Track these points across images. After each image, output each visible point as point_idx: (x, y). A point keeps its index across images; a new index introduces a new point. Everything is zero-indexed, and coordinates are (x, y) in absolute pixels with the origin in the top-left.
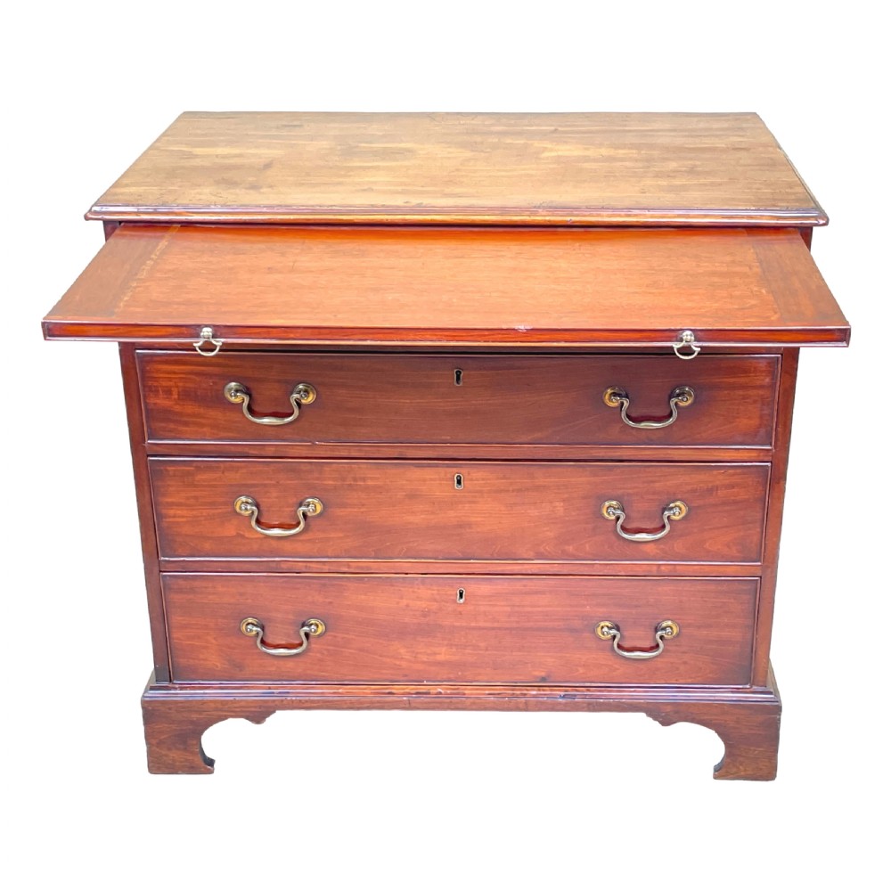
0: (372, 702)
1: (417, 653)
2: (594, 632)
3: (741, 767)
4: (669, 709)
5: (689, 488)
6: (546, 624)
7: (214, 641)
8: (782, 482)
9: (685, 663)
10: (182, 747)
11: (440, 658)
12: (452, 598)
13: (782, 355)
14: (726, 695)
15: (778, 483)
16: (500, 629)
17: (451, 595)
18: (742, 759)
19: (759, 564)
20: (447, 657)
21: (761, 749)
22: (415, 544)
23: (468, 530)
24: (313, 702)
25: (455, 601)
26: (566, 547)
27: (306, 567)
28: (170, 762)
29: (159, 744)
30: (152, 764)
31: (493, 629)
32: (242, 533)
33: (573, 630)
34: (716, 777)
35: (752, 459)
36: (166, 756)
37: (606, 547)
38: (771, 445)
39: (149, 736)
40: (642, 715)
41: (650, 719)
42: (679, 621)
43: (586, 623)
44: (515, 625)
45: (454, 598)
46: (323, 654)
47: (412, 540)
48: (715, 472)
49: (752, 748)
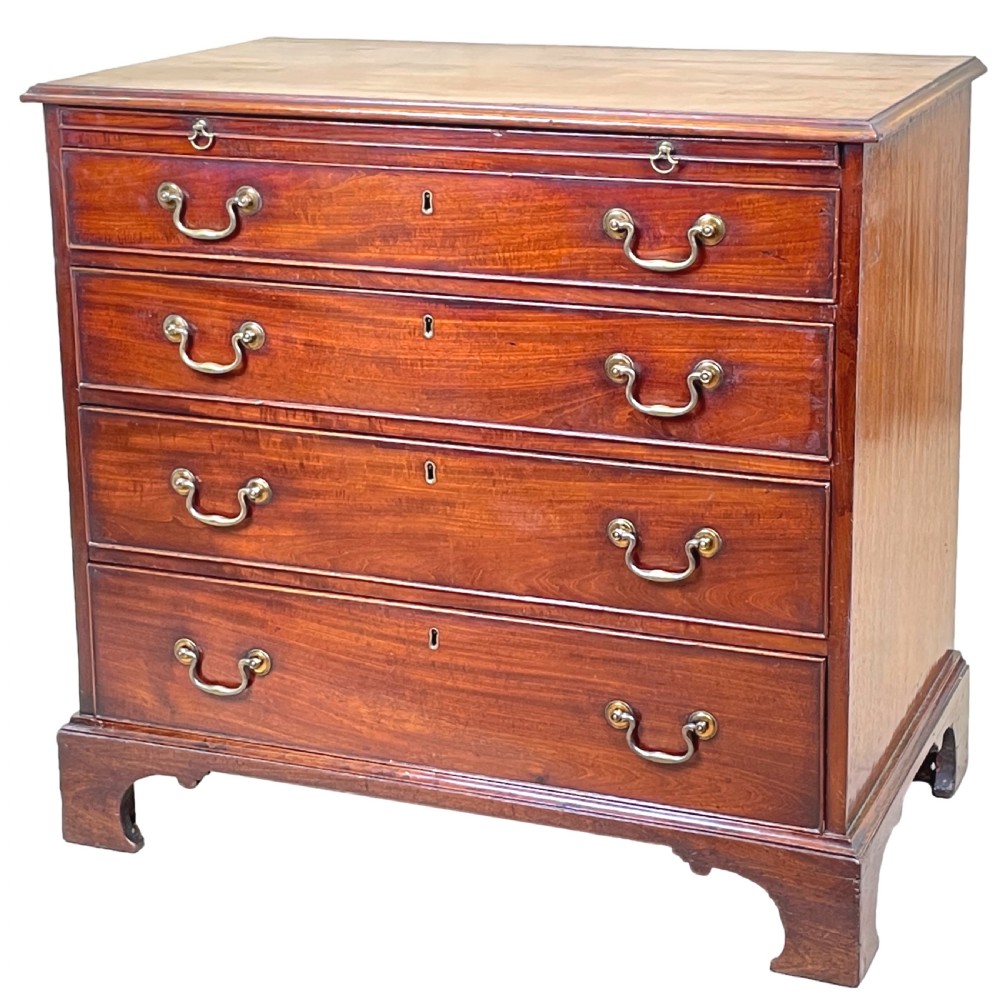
0: (321, 776)
1: (382, 717)
2: (603, 715)
3: (807, 957)
4: (702, 845)
5: (722, 509)
6: (541, 694)
7: (143, 666)
8: (847, 514)
9: (729, 781)
10: (100, 807)
11: (409, 727)
12: (423, 639)
13: (834, 324)
14: (783, 836)
15: (842, 514)
16: (483, 694)
17: (422, 636)
18: (806, 942)
19: (822, 636)
20: (418, 727)
21: (833, 931)
22: (379, 557)
23: (442, 544)
24: (251, 765)
25: (426, 645)
26: (565, 582)
27: (252, 574)
28: (87, 826)
29: (77, 797)
30: (67, 827)
31: (475, 693)
32: (179, 518)
33: (577, 710)
34: (773, 968)
35: (804, 475)
36: (82, 817)
37: (617, 588)
38: (827, 456)
39: (64, 786)
40: (666, 851)
41: (678, 859)
42: (717, 714)
43: (592, 700)
44: (502, 691)
45: (426, 641)
46: (268, 702)
47: (375, 550)
48: (755, 490)
49: (821, 928)
